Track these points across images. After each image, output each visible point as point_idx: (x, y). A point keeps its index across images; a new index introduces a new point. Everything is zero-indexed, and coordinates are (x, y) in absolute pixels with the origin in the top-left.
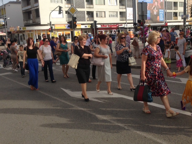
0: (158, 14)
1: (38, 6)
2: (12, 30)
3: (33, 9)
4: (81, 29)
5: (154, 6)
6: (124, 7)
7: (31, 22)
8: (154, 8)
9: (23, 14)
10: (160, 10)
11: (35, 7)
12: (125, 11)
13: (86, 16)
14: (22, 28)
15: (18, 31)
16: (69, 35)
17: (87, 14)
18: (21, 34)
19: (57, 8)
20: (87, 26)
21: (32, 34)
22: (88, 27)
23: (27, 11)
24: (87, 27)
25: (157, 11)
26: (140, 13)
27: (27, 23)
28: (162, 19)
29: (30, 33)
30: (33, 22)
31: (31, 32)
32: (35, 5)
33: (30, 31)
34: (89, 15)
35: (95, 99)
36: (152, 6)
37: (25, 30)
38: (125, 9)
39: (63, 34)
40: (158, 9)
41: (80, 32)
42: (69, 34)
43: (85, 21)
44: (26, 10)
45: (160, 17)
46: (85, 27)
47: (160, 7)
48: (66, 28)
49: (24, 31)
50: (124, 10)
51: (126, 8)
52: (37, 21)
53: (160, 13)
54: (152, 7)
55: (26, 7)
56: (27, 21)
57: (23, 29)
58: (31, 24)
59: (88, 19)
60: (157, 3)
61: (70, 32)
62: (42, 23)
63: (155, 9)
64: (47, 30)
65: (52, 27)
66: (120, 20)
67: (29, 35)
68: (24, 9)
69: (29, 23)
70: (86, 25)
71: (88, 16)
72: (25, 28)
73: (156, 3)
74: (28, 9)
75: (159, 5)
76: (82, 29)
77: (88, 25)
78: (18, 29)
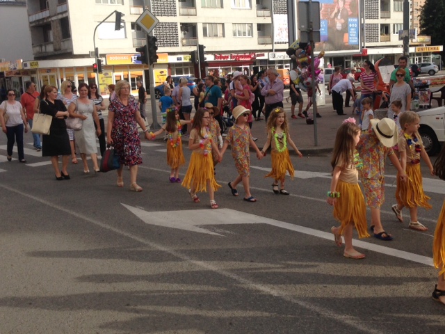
0: (345, 29)
1: (67, 11)
2: (5, 68)
3: (54, 18)
4: (167, 66)
5: (336, 11)
6: (267, 13)
7: (50, 48)
8: (336, 15)
9: (31, 31)
11: (58, 14)
12: (270, 22)
13: (180, 35)
14: (28, 63)
15: (19, 70)
16: (140, 78)
17: (182, 29)
18: (26, 79)
19: (110, 15)
20: (183, 59)
21: (53, 77)
22: (185, 59)
23: (41, 23)
24: (183, 61)
25: (343, 21)
26: (303, 27)
27: (41, 53)
28: (356, 41)
29: (48, 75)
30: (55, 50)
31: (51, 74)
32: (59, 9)
33: (49, 70)
34: (187, 31)
35: (200, 227)
36: (333, 9)
37: (35, 67)
38: (270, 18)
39: (126, 77)
40: (346, 17)
41: (166, 71)
42: (141, 76)
43: (177, 45)
44: (38, 21)
45: (349, 36)
46: (178, 59)
48: (133, 62)
49: (34, 72)
50: (268, 21)
51: (271, 16)
52: (64, 45)
53: (350, 25)
54: (332, 12)
55: (37, 15)
56: (41, 46)
57: (31, 65)
58: (49, 54)
59: (184, 41)
60: (342, 3)
61: (142, 73)
62: (76, 52)
63: (339, 17)
64: (88, 68)
65: (99, 62)
66: (259, 44)
67: (45, 79)
68: (34, 19)
69: (46, 52)
70: (179, 56)
71: (185, 34)
72: (37, 64)
74: (44, 19)
76: (170, 66)
77: (185, 56)
78: (19, 67)
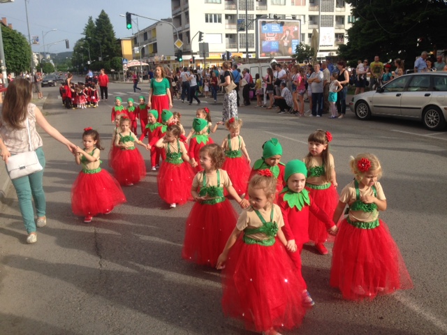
0: (290, 45)
1: (189, 28)
3: (184, 32)
5: (284, 36)
14: (166, 57)
23: (178, 33)
25: (288, 41)
36: (282, 35)
43: (253, 47)
51: (319, 28)
52: (188, 47)
54: (281, 37)
63: (286, 39)
68: (176, 31)
70: (248, 54)
72: (170, 58)
73: (287, 33)
74: (180, 31)
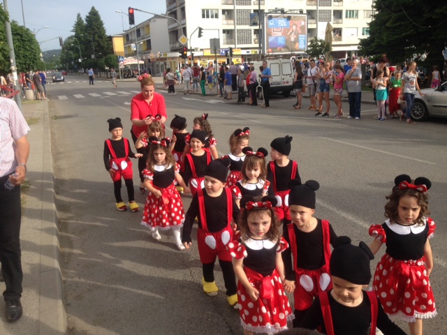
0: (297, 40)
1: (185, 24)
4: (241, 56)
5: (291, 31)
6: (314, 21)
8: (291, 33)
9: (169, 34)
10: (300, 36)
11: (182, 25)
12: (315, 27)
13: (254, 37)
15: (158, 58)
16: (224, 63)
17: (255, 33)
18: (162, 63)
19: (197, 29)
21: (175, 62)
22: (252, 52)
24: (250, 53)
25: (295, 36)
28: (304, 47)
30: (180, 46)
31: (174, 60)
32: (182, 22)
33: (173, 58)
34: (258, 34)
36: (289, 30)
37: (166, 57)
38: (316, 25)
40: (297, 35)
41: (240, 60)
43: (251, 43)
44: (172, 28)
46: (247, 52)
47: (300, 32)
49: (165, 59)
51: (317, 23)
54: (288, 32)
55: (172, 25)
56: (173, 43)
58: (177, 48)
59: (256, 41)
61: (226, 60)
62: (189, 48)
63: (293, 34)
67: (171, 62)
70: (249, 50)
71: (257, 36)
72: (166, 55)
73: (294, 27)
75: (299, 29)
76: (243, 56)
77: (252, 50)
78: (158, 56)
